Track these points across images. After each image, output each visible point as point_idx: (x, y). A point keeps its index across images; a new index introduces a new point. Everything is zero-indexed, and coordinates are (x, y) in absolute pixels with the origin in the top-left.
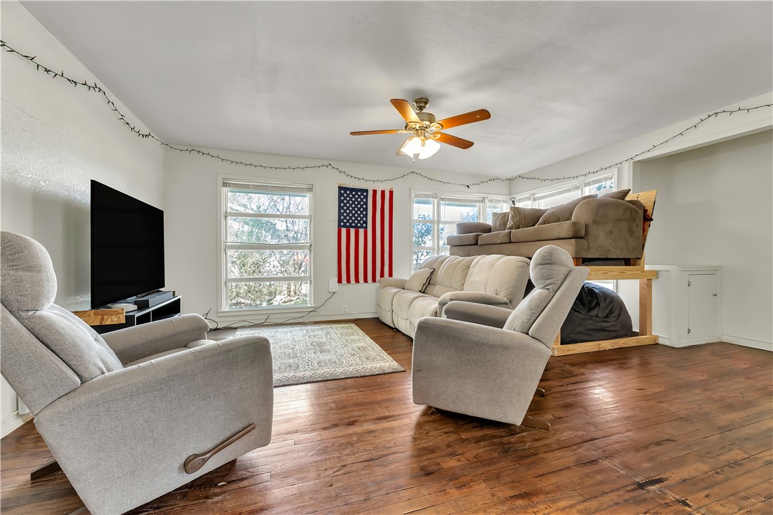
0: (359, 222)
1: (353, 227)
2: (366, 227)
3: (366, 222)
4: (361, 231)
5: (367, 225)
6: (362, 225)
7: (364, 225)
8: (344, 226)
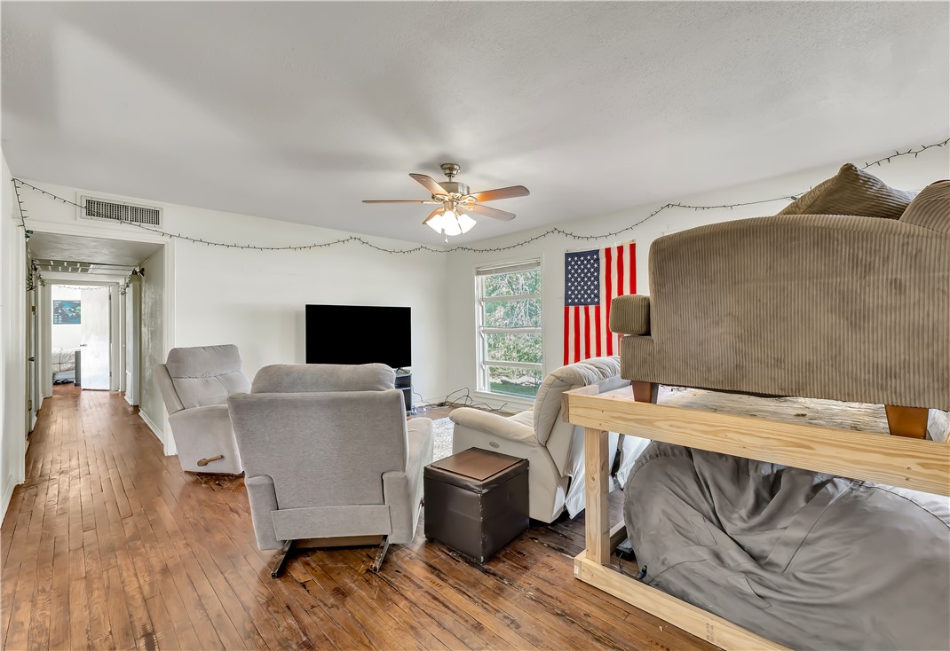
0: (589, 296)
1: (582, 304)
2: (598, 303)
3: (597, 296)
4: (592, 309)
5: (599, 300)
6: (592, 300)
7: (596, 300)
8: (573, 303)
